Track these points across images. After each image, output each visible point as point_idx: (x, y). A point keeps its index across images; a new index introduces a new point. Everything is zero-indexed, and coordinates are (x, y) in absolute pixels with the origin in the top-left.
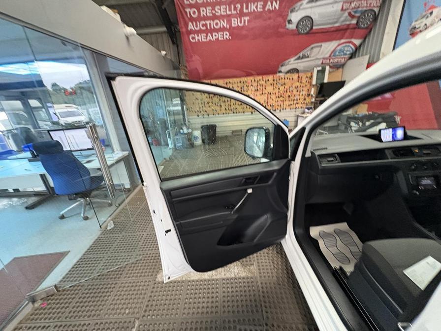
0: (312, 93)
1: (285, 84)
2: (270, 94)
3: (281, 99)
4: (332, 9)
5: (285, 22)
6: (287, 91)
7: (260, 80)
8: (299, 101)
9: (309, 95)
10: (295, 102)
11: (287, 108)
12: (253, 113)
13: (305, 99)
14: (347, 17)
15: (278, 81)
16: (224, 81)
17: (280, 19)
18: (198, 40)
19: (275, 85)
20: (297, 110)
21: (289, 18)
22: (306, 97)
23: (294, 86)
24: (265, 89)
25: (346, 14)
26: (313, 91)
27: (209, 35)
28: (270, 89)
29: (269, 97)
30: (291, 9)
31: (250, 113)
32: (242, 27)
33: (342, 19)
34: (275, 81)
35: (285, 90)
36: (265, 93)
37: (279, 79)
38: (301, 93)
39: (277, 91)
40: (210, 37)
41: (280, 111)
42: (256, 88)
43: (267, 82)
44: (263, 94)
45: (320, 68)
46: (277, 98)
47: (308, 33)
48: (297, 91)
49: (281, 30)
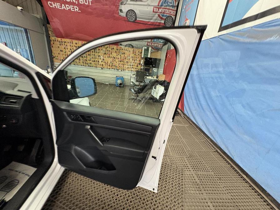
0: (142, 63)
1: (124, 53)
2: (115, 58)
3: (122, 63)
4: (147, 9)
5: (118, 10)
6: (126, 59)
7: (108, 47)
8: (133, 67)
9: (140, 64)
10: (131, 67)
11: (126, 70)
12: (103, 69)
13: (137, 66)
14: (157, 17)
15: (120, 51)
16: (82, 42)
17: (114, 7)
18: (55, 6)
19: (118, 53)
20: (132, 72)
21: (120, 8)
22: (138, 65)
23: (130, 56)
24: (111, 54)
25: (157, 15)
26: (142, 62)
27: (63, 5)
28: (114, 55)
29: (114, 60)
30: (121, 2)
31: (101, 68)
32: (88, 6)
33: (155, 18)
34: (118, 50)
35: (125, 57)
36: (111, 57)
37: (121, 50)
38: (135, 62)
39: (119, 57)
40: (63, 7)
41: (121, 70)
42: (105, 52)
43: (113, 50)
44: (109, 57)
45: (146, 48)
46: (120, 62)
47: (133, 22)
48: (133, 60)
49: (116, 15)
